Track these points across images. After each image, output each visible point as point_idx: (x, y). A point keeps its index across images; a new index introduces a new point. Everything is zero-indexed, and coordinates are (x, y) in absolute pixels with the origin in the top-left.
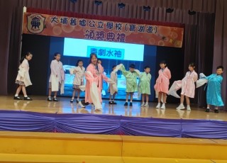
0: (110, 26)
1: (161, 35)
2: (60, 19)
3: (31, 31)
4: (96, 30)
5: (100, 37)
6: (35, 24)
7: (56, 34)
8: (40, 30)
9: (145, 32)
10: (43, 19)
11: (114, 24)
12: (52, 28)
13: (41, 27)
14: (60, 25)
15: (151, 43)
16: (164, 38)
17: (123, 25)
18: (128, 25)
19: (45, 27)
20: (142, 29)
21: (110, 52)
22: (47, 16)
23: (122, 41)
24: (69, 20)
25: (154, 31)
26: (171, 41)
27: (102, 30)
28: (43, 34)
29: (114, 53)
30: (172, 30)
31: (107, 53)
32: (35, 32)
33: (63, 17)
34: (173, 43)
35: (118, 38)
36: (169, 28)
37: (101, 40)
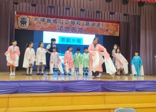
0: (73, 23)
1: (106, 29)
2: (40, 18)
3: (21, 27)
4: (64, 26)
5: (67, 30)
6: (23, 22)
7: (37, 29)
8: (26, 26)
9: (96, 26)
10: (29, 19)
11: (76, 21)
12: (34, 25)
13: (28, 24)
14: (40, 23)
15: (99, 34)
16: (107, 30)
17: (82, 22)
18: (85, 22)
19: (30, 24)
20: (93, 25)
21: (74, 40)
22: (31, 17)
23: (81, 32)
24: (46, 19)
25: (101, 26)
26: (112, 32)
27: (68, 25)
28: (29, 29)
29: (76, 40)
30: (112, 25)
31: (71, 40)
32: (23, 28)
33: (42, 18)
34: (113, 33)
35: (79, 31)
36: (110, 24)
37: (68, 32)
